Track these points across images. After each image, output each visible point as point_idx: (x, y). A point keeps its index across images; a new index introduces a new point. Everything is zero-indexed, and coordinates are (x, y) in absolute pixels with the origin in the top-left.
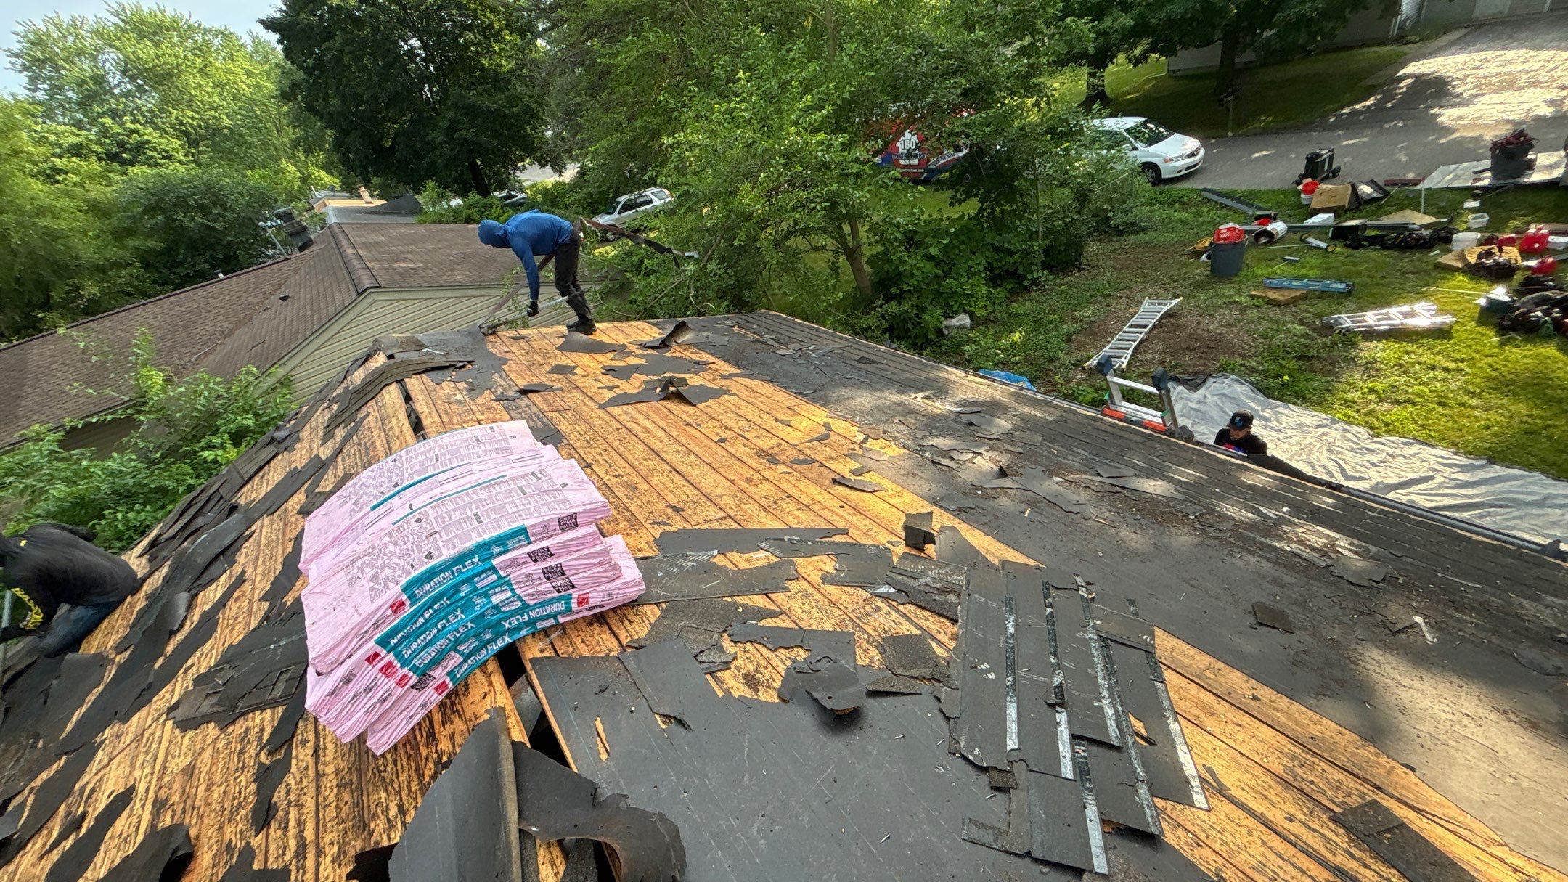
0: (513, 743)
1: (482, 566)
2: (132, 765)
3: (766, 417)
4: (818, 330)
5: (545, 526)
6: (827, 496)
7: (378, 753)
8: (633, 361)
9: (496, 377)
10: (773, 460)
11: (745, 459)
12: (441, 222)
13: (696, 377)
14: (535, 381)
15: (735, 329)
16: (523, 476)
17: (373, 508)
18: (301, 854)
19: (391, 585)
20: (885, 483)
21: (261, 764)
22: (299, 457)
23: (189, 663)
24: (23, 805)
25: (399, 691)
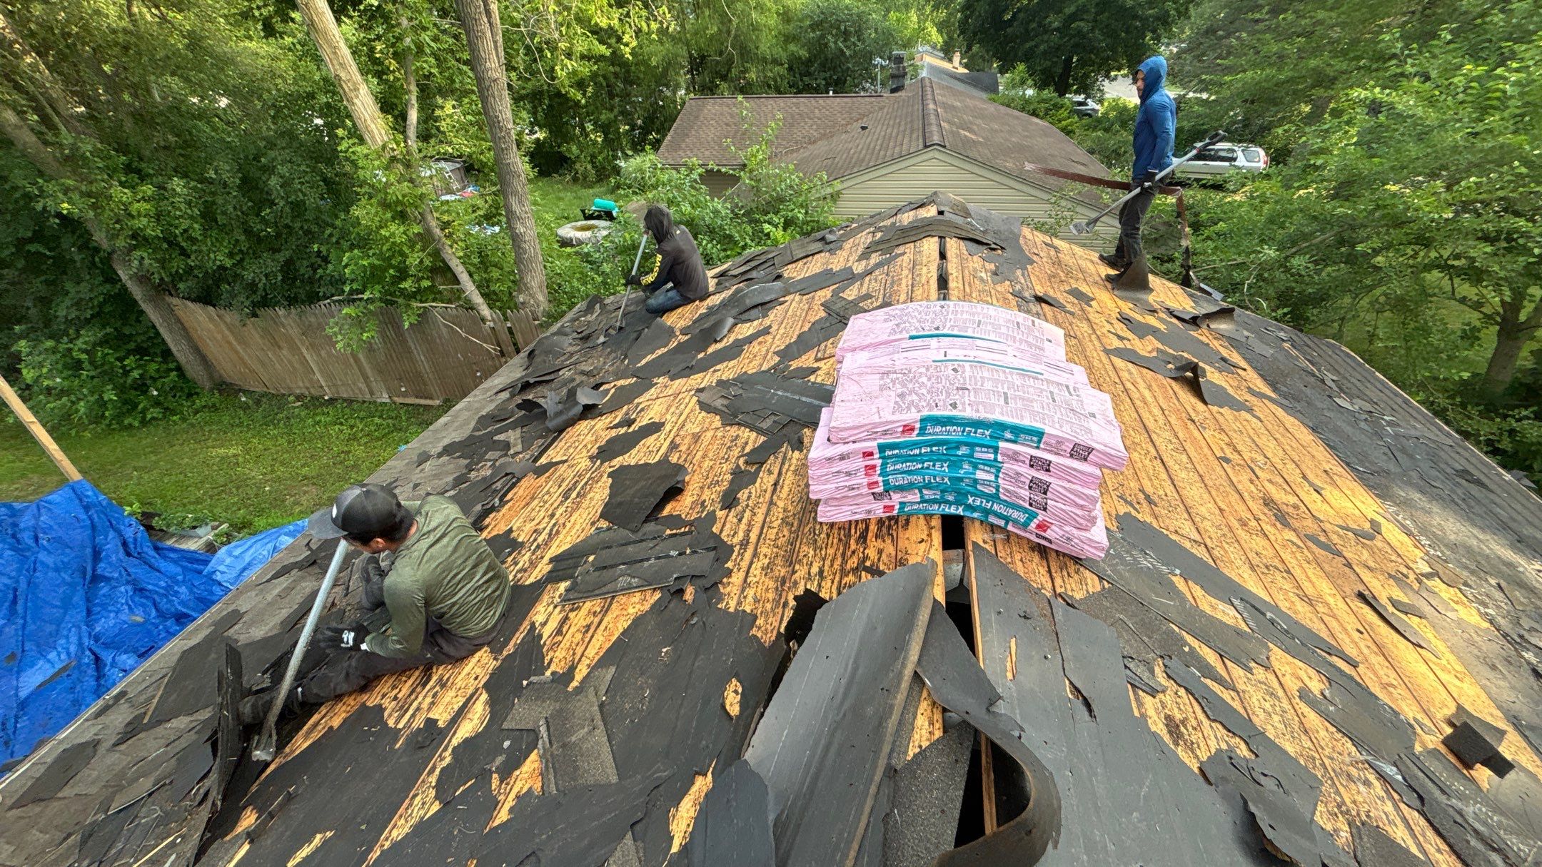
0: (935, 600)
1: (988, 441)
2: (668, 410)
3: (1291, 466)
4: (1406, 402)
5: (1060, 442)
6: (1341, 604)
7: (820, 520)
8: (1151, 320)
9: (1019, 273)
10: (1282, 518)
11: (1246, 495)
12: (1009, 106)
13: (1217, 374)
14: (1051, 293)
15: (1287, 345)
16: (1058, 384)
17: (912, 338)
18: (744, 544)
19: (913, 410)
20: (1440, 646)
21: (738, 466)
22: (837, 262)
23: (718, 367)
24: (607, 391)
25: (865, 490)
